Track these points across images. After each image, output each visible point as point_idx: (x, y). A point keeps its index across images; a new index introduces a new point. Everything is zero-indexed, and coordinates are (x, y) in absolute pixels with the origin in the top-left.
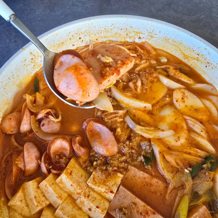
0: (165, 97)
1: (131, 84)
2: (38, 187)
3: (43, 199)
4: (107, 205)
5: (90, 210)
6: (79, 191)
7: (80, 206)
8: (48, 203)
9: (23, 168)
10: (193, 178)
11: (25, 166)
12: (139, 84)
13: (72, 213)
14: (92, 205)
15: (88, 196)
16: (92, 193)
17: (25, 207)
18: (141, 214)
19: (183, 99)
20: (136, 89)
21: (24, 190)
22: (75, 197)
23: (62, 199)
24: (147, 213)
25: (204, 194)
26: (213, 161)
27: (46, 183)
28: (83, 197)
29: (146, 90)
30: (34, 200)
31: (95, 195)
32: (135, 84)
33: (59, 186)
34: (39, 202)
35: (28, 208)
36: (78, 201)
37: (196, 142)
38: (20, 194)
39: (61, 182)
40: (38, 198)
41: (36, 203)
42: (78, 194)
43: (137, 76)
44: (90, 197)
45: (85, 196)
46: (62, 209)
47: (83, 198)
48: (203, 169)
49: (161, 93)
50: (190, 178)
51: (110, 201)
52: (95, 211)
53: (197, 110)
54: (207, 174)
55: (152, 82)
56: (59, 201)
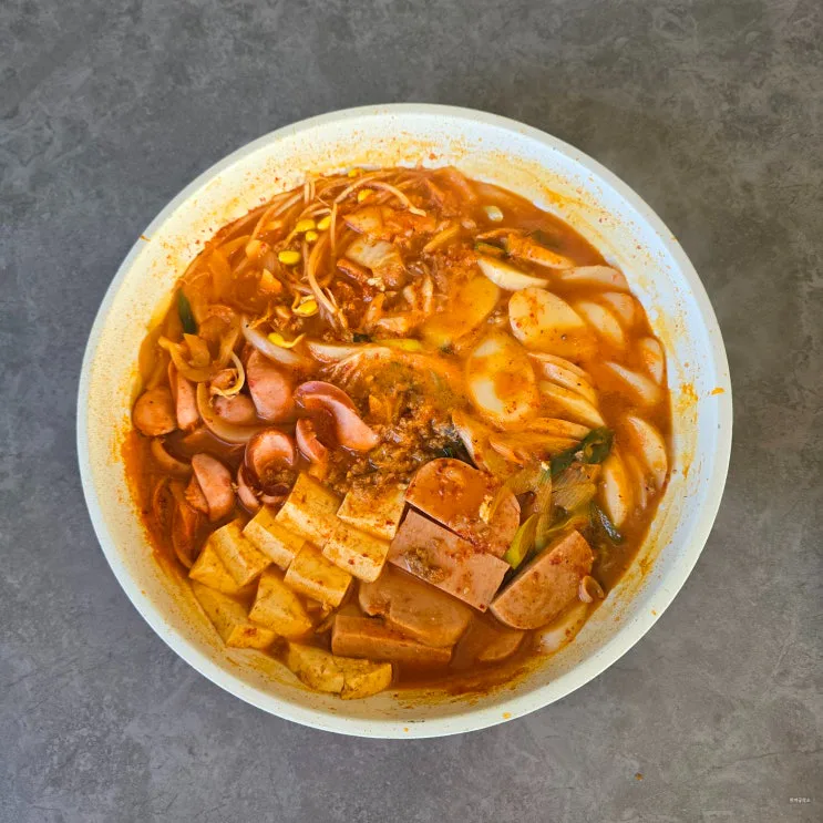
0: (492, 315)
1: (408, 293)
2: (242, 536)
3: (257, 554)
4: (385, 549)
5: (352, 562)
6: (325, 531)
7: (332, 559)
8: (268, 562)
9: (204, 508)
10: (554, 481)
11: (207, 503)
12: (428, 290)
13: (318, 573)
14: (353, 553)
15: (345, 539)
16: (351, 533)
17: (224, 575)
18: (453, 556)
19: (532, 315)
20: (420, 306)
21: (214, 545)
22: (320, 543)
23: (294, 550)
24: (465, 553)
25: (579, 509)
26: (598, 442)
27: (257, 525)
28: (335, 542)
29: (445, 303)
30: (240, 558)
31: (359, 535)
32: (418, 290)
33: (284, 528)
34: (250, 561)
35: (231, 575)
36: (326, 551)
37: (560, 410)
38: (208, 554)
39: (287, 518)
40: (246, 555)
41: (244, 564)
42: (324, 537)
43: (425, 267)
44: (349, 540)
45: (338, 539)
46: (298, 568)
47: (334, 544)
48: (575, 460)
49: (482, 309)
50: (548, 482)
51: (389, 542)
52: (361, 563)
53: (567, 336)
54: (583, 469)
55: (462, 281)
56: (290, 555)
